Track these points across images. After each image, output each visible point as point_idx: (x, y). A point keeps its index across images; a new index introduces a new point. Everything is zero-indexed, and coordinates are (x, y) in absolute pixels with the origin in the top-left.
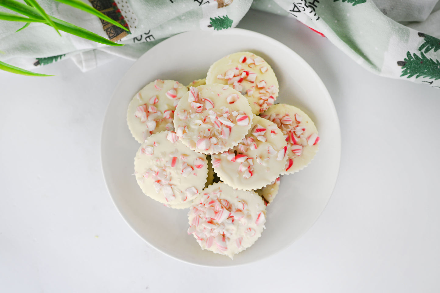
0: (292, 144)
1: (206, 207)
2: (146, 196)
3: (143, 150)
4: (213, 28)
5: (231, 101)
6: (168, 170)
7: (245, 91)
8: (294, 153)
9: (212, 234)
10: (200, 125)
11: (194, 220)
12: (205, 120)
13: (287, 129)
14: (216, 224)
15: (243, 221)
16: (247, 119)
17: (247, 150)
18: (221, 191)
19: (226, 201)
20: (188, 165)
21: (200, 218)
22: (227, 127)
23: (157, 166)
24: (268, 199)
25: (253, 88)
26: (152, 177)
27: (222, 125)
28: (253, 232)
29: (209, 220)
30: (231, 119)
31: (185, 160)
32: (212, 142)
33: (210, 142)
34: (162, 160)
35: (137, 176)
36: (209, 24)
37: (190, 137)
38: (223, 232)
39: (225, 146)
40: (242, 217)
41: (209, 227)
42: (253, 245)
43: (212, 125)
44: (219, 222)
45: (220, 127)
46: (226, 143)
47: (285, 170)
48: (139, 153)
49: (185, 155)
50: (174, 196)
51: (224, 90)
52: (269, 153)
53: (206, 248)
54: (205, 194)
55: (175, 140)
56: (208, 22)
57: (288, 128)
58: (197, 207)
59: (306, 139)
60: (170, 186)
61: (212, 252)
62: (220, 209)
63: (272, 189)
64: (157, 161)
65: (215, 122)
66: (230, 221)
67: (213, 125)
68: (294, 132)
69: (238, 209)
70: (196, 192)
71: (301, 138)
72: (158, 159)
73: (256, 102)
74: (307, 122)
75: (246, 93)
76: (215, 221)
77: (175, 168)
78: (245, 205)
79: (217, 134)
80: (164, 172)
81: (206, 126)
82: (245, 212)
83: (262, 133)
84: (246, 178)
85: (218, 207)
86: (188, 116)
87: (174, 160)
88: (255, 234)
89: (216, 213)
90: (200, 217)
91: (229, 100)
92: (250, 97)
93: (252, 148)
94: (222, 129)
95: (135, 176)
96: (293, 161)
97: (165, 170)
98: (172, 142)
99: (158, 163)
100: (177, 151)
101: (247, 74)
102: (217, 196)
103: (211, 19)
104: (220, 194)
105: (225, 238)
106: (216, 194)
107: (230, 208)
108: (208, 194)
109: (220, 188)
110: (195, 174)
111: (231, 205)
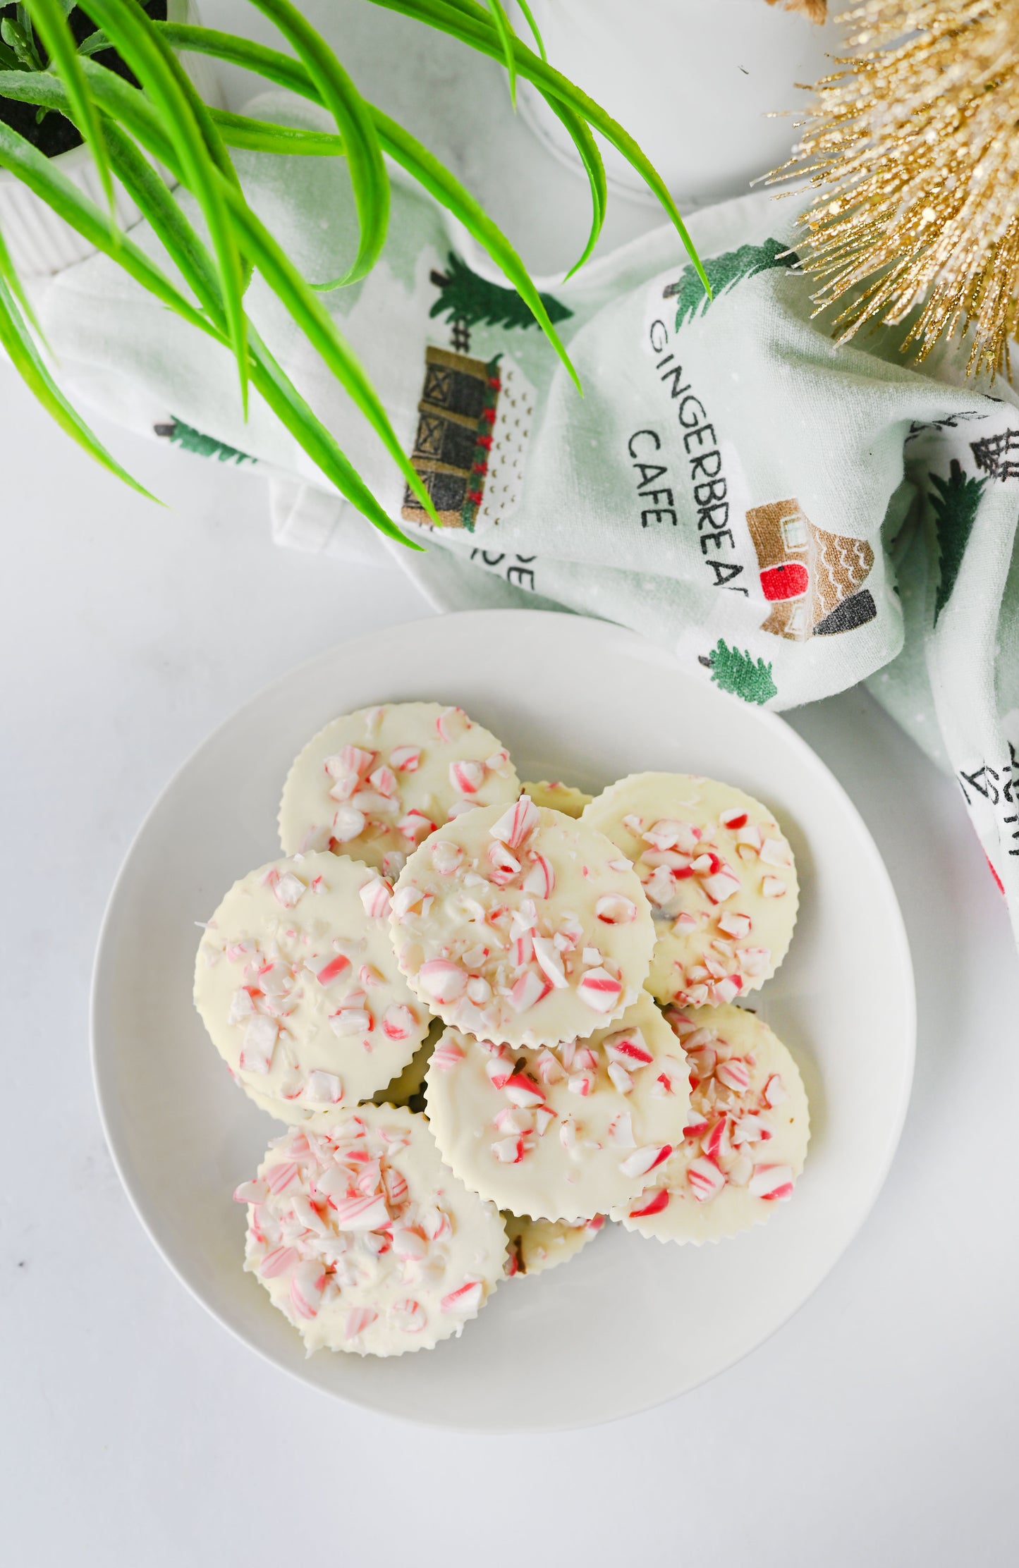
0: (702, 1154)
1: (333, 1158)
2: (195, 1007)
3: (274, 878)
4: (710, 672)
5: (608, 915)
6: (302, 981)
7: (674, 912)
8: (690, 1183)
9: (301, 1247)
10: (473, 921)
11: (279, 1170)
12: (495, 916)
13: (718, 1100)
14: (331, 1227)
15: (412, 1270)
16: (614, 996)
17: (556, 1081)
18: (406, 1142)
19: (404, 1181)
20: (366, 1008)
21: (297, 1178)
22: (544, 978)
23: (280, 949)
24: (529, 1259)
25: (705, 918)
26: (246, 969)
27: (534, 964)
28: (418, 1319)
29: (317, 1198)
30: (569, 964)
31: (368, 989)
32: (470, 990)
33: (465, 986)
34: (305, 942)
35: (210, 936)
36: (707, 655)
37: (421, 934)
38: (335, 1263)
39: (499, 1026)
40: (417, 1258)
41: (306, 1218)
42: (392, 1359)
43: (505, 945)
44: (343, 1227)
45: (524, 965)
46: (506, 1021)
47: (631, 1211)
48: (257, 878)
49: (376, 973)
50: (269, 1063)
51: (612, 868)
52: (611, 1132)
53: (258, 1273)
54: (358, 1121)
55: (377, 913)
56: (708, 647)
57: (725, 1100)
58: (311, 1141)
59: (754, 1166)
60: (277, 1029)
61: (267, 1295)
62: (370, 1192)
63: (561, 1241)
64: (290, 933)
65: (520, 941)
66: (375, 1244)
67: (508, 946)
68: (734, 1123)
69: (420, 1226)
70: (336, 1095)
71: (740, 1154)
72: (296, 930)
73: (684, 966)
74: (792, 1121)
75: (674, 919)
76: (333, 1215)
77: (325, 987)
78: (446, 1229)
79: (500, 978)
80: (288, 978)
81: (484, 934)
82: (435, 1250)
83: (634, 1064)
84: (498, 1158)
85: (368, 1180)
86: (458, 873)
87: (337, 966)
88: (419, 1330)
89: (352, 1193)
90: (299, 1172)
91: (604, 907)
92: (677, 936)
93: (575, 1085)
94: (525, 974)
95: (202, 931)
96: (669, 1204)
97: (292, 975)
98: (368, 911)
99: (290, 941)
100: (363, 945)
101: (715, 867)
102: (385, 1150)
103: (721, 643)
104: (399, 1152)
105: (329, 1283)
106: (389, 1142)
107: (398, 1210)
108: (366, 1128)
109: (409, 1132)
110: (367, 1045)
111: (407, 1202)
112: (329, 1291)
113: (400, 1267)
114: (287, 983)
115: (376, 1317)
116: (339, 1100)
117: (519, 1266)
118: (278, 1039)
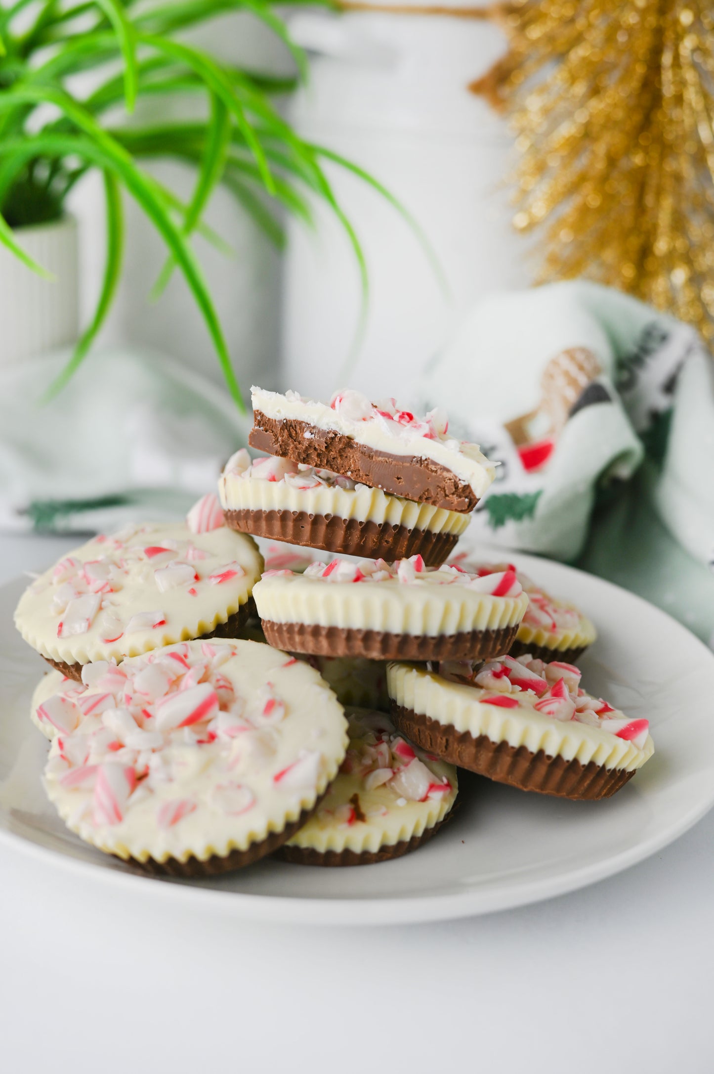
8: (539, 710)
14: (146, 729)
40: (243, 729)
50: (90, 625)
104: (224, 661)
106: (213, 655)
107: (224, 707)
108: (190, 650)
109: (236, 648)
110: (193, 592)
111: (233, 700)
112: (140, 792)
113: (224, 754)
114: (112, 568)
115: (194, 808)
116: (162, 623)
117: (357, 816)
118: (101, 608)
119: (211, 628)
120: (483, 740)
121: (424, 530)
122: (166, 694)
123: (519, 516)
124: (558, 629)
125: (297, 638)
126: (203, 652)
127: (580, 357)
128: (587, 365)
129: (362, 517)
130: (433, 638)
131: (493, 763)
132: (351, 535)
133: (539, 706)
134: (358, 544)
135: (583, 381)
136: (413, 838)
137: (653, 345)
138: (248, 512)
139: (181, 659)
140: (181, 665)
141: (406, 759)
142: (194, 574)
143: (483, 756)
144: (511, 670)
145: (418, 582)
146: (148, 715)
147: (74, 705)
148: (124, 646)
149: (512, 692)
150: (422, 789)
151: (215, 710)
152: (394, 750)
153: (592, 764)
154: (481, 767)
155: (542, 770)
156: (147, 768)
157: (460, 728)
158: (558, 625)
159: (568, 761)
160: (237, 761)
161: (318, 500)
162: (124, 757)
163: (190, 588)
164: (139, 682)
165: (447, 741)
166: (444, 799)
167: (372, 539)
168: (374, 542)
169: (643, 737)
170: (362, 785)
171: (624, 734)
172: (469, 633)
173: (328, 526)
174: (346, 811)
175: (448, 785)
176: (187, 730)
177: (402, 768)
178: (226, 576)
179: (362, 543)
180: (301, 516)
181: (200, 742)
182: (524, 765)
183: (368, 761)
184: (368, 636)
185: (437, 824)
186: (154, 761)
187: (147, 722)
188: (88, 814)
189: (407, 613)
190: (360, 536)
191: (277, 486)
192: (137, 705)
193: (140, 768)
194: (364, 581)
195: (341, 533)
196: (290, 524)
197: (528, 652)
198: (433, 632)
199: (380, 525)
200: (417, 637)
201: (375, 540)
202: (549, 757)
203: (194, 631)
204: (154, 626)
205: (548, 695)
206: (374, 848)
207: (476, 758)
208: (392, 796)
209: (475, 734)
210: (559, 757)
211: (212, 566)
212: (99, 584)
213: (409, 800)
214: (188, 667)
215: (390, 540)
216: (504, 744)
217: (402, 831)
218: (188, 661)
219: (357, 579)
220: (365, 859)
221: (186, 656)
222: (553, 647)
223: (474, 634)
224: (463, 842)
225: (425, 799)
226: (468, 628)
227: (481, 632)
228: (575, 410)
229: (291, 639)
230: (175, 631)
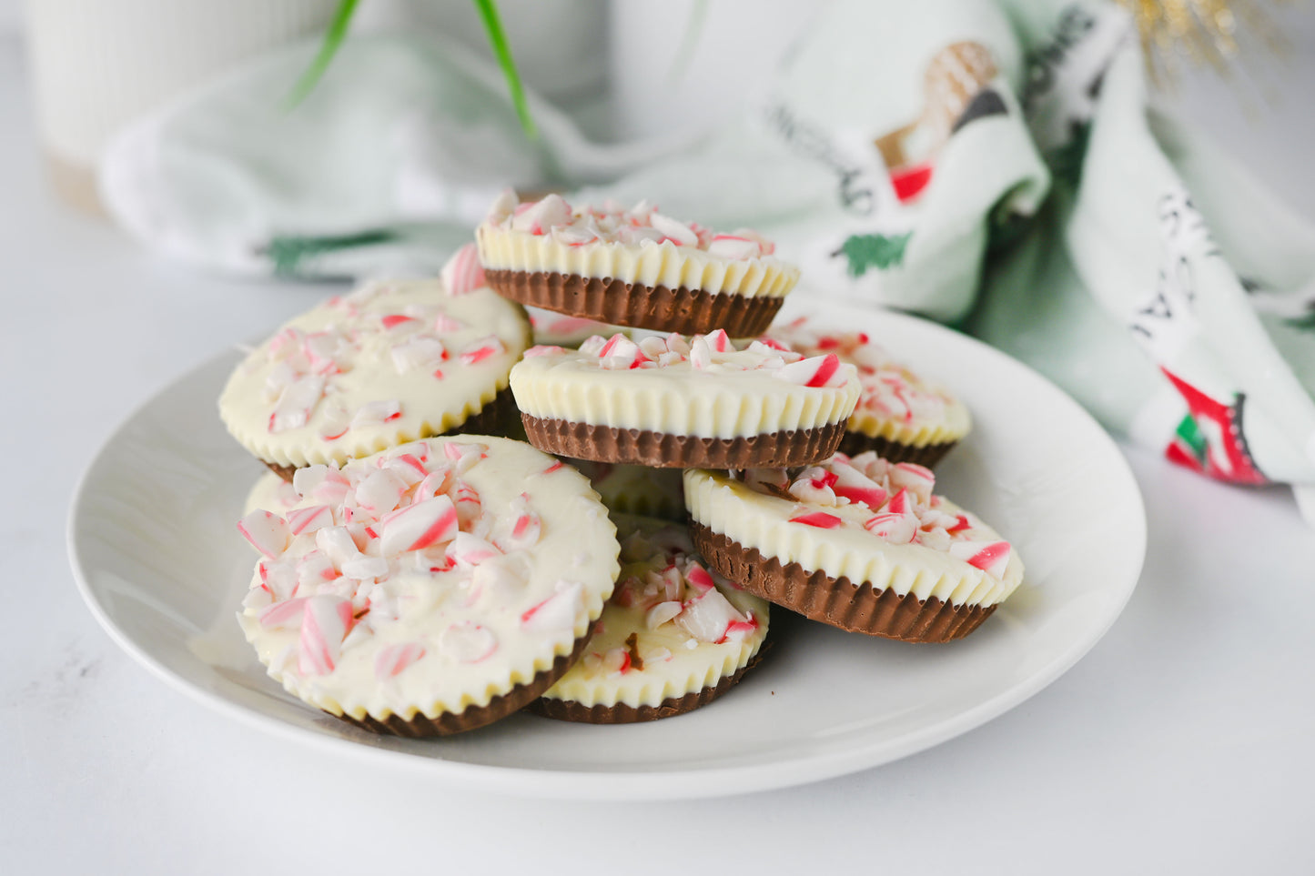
4: (840, 261)
6: (362, 338)
8: (869, 529)
19: (475, 493)
23: (338, 327)
28: (484, 644)
36: (837, 248)
38: (369, 599)
40: (487, 555)
50: (309, 417)
64: (352, 315)
66: (428, 563)
70: (392, 414)
77: (390, 334)
80: (344, 340)
82: (515, 554)
88: (487, 655)
97: (350, 338)
99: (352, 321)
103: (851, 234)
104: (471, 465)
105: (357, 623)
106: (459, 456)
107: (466, 526)
108: (429, 450)
109: (487, 448)
110: (439, 374)
111: (479, 516)
112: (356, 633)
113: (463, 585)
114: (341, 342)
115: (422, 654)
116: (396, 416)
117: (633, 661)
118: (324, 395)
119: (459, 420)
120: (793, 569)
121: (732, 296)
122: (396, 508)
123: (884, 263)
124: (914, 419)
125: (559, 439)
126: (447, 455)
127: (969, 54)
128: (976, 65)
129: (650, 282)
130: (727, 441)
131: (807, 597)
132: (636, 303)
133: (871, 524)
134: (647, 315)
135: (972, 87)
136: (705, 689)
137: (1076, 33)
138: (509, 273)
139: (418, 463)
140: (417, 471)
141: (701, 588)
142: (440, 351)
143: (794, 588)
144: (837, 477)
145: (713, 368)
146: (374, 535)
147: (282, 522)
148: (348, 444)
149: (838, 506)
150: (719, 628)
151: (453, 529)
152: (686, 577)
153: (933, 599)
154: (792, 602)
155: (868, 607)
156: (368, 602)
157: (765, 553)
158: (914, 413)
159: (901, 596)
160: (477, 594)
161: (594, 258)
162: (340, 588)
163: (435, 369)
164: (361, 494)
165: (751, 568)
166: (747, 640)
167: (664, 308)
168: (667, 311)
169: (1000, 565)
170: (643, 622)
171: (976, 562)
172: (774, 435)
173: (607, 292)
174: (618, 656)
175: (754, 622)
176: (418, 553)
177: (695, 600)
178: (480, 355)
179: (651, 313)
180: (574, 279)
181: (434, 570)
182: (846, 600)
183: (652, 592)
184: (645, 438)
185: (738, 671)
186: (377, 594)
187: (372, 543)
188: (291, 661)
189: (693, 410)
190: (649, 304)
191: (542, 241)
192: (359, 522)
193: (359, 603)
194: (645, 367)
195: (623, 302)
196: (560, 290)
197: (871, 449)
198: (728, 434)
199: (674, 291)
200: (706, 440)
201: (668, 309)
202: (877, 591)
203: (437, 426)
204: (386, 420)
205: (885, 510)
206: (655, 702)
207: (786, 590)
208: (681, 636)
209: (784, 562)
210: (890, 590)
211: (465, 340)
212: (322, 362)
213: (700, 641)
214: (424, 472)
215: (688, 309)
216: (819, 574)
217: (690, 681)
218: (425, 465)
219: (635, 365)
220: (643, 715)
221: (423, 459)
222: (907, 442)
223: (782, 436)
224: (773, 693)
225: (723, 640)
226: (772, 428)
227: (790, 432)
228: (959, 124)
229: (553, 439)
230: (412, 426)
